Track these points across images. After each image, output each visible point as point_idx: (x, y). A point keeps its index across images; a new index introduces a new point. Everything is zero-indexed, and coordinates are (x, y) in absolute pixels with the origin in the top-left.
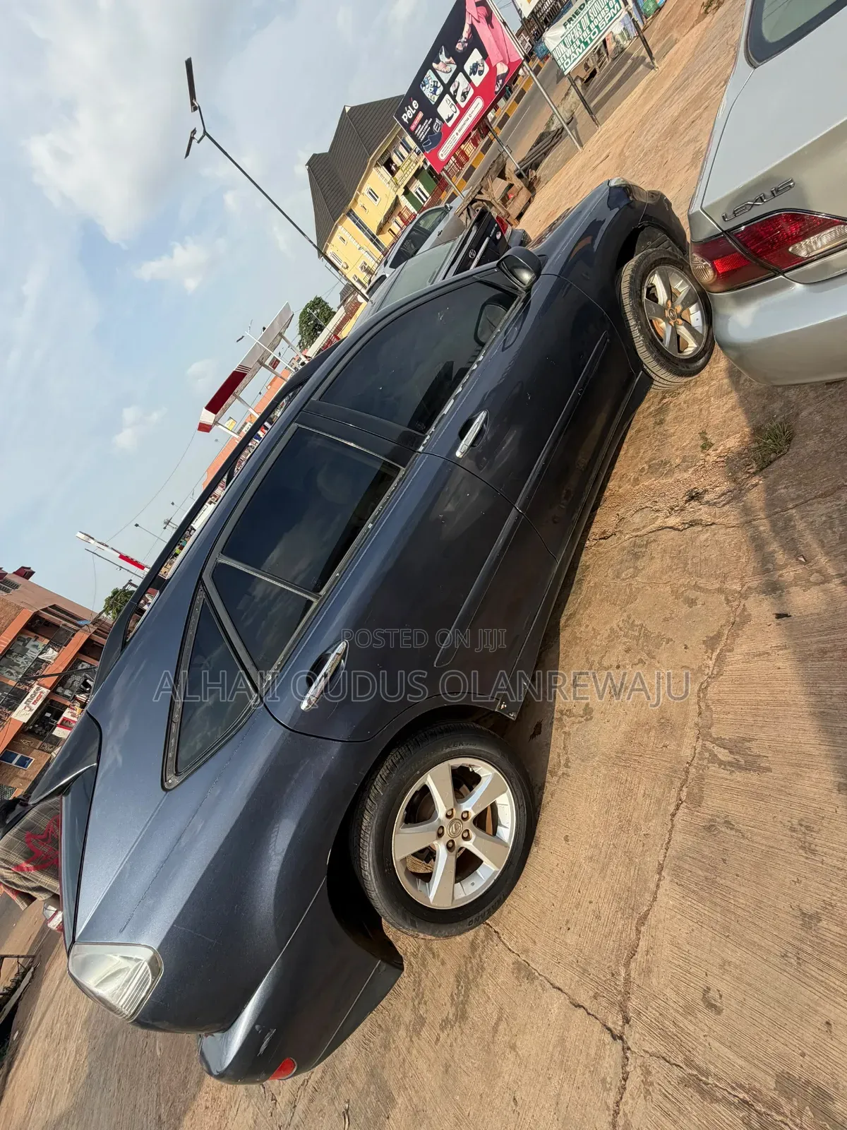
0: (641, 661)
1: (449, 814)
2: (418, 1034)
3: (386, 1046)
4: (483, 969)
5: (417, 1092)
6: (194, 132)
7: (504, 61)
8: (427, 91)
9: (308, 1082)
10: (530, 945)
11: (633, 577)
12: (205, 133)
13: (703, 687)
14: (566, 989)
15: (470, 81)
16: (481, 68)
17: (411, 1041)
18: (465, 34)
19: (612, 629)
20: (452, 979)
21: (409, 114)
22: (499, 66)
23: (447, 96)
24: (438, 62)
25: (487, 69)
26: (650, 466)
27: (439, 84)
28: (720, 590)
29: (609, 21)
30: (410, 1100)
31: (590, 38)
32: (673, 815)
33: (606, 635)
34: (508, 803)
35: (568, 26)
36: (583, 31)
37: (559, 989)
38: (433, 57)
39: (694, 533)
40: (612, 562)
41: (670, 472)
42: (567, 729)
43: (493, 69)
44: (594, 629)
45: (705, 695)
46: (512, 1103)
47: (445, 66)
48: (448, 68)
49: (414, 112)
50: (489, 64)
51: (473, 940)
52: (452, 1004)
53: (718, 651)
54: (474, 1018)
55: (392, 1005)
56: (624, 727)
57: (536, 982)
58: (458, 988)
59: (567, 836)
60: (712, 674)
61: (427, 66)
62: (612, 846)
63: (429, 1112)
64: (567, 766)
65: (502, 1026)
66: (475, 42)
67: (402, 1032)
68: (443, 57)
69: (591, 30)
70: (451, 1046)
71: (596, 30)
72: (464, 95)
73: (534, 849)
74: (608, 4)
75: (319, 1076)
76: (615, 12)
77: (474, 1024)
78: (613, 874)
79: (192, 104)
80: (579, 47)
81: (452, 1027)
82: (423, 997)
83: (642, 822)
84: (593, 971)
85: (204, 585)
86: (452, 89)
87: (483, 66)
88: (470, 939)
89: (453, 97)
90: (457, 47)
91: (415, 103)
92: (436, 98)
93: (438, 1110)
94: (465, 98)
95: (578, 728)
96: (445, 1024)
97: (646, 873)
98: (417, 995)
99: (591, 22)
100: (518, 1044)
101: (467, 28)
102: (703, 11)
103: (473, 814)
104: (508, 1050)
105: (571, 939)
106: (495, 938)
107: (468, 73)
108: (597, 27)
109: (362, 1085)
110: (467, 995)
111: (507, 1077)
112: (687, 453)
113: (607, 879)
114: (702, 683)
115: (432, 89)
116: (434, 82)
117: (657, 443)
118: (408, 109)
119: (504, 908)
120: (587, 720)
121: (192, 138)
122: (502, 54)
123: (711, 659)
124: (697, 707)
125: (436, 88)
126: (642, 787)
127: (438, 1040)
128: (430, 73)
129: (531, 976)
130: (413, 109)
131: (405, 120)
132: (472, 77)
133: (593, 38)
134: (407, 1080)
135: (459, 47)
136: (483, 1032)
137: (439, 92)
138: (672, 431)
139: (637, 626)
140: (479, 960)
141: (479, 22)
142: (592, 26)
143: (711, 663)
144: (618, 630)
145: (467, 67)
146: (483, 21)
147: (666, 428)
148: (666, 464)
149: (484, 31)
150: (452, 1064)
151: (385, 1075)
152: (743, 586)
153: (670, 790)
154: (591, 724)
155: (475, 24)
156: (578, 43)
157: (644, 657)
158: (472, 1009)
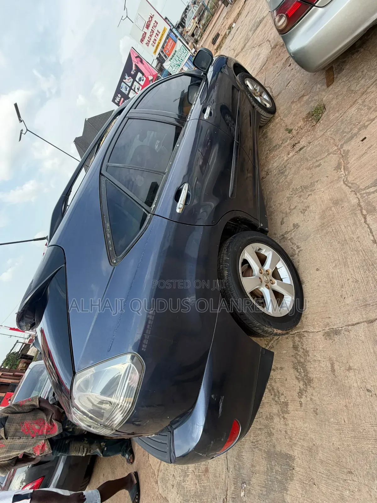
0: (309, 195)
1: (261, 272)
2: (287, 412)
3: (270, 434)
4: (307, 352)
5: (304, 440)
6: (22, 130)
7: (151, 75)
8: (123, 90)
9: (226, 499)
10: (327, 320)
11: (286, 178)
12: (27, 130)
13: (345, 181)
14: (361, 320)
15: (139, 84)
16: (143, 79)
17: (284, 418)
18: (134, 68)
19: (287, 198)
20: (292, 371)
21: (117, 100)
22: (149, 77)
23: (132, 91)
24: (125, 79)
25: (145, 79)
26: (270, 151)
27: (127, 87)
28: (329, 154)
29: (185, 57)
30: (302, 446)
31: (180, 63)
32: (365, 222)
33: (286, 201)
34: (283, 266)
35: (171, 61)
36: (177, 61)
37: (358, 323)
38: (123, 78)
39: (304, 150)
40: (273, 181)
41: (280, 146)
42: (289, 238)
43: (147, 78)
44: (278, 204)
45: (348, 182)
46: (368, 393)
47: (128, 80)
48: (130, 81)
49: (119, 99)
50: (145, 77)
51: (293, 346)
52: (299, 382)
53: (343, 167)
54: (317, 376)
55: (262, 413)
56: (317, 217)
57: (342, 332)
58: (298, 372)
59: (317, 269)
60: (346, 175)
61: (121, 81)
62: (343, 254)
63: (318, 443)
64: (298, 247)
65: (336, 367)
66: (138, 70)
67: (276, 419)
68: (127, 77)
69: (179, 61)
70: (311, 399)
71: (181, 60)
72: (138, 89)
74: (183, 52)
75: (233, 488)
76: (187, 54)
77: (319, 380)
78: (352, 263)
79: (20, 120)
80: (177, 67)
81: (306, 391)
82: (279, 393)
83: (352, 236)
84: (371, 302)
85: (103, 175)
86: (133, 88)
87: (143, 78)
88: (292, 346)
89: (134, 91)
90: (131, 73)
91: (119, 95)
92: (127, 92)
93: (324, 436)
94: (139, 90)
95: (295, 234)
96: (301, 393)
97: (369, 249)
98: (275, 395)
99: (179, 58)
100: (351, 365)
101: (134, 66)
102: (216, 51)
103: (271, 271)
104: (347, 372)
105: (349, 301)
106: (306, 334)
107: (138, 81)
108: (182, 59)
109: (266, 468)
110: (305, 370)
111: (355, 385)
112: (283, 138)
113: (350, 266)
114: (344, 180)
115: (125, 89)
116: (125, 86)
117: (269, 143)
118: (117, 98)
119: (303, 319)
120: (297, 228)
121: (21, 133)
122: (150, 73)
123: (342, 171)
124: (347, 187)
125: (126, 88)
126: (343, 227)
127: (301, 404)
128: (123, 83)
129: (337, 332)
130: (119, 97)
131: (117, 102)
132: (140, 82)
133: (181, 63)
134: (294, 439)
135: (132, 73)
136: (327, 377)
137: (128, 89)
138: (273, 136)
139: (299, 188)
140: (302, 350)
141: (138, 63)
142: (180, 59)
143: (343, 172)
144: (291, 195)
145: (137, 79)
146: (140, 63)
147: (269, 137)
148: (276, 146)
149: (140, 66)
150: (318, 407)
151: (278, 449)
152: (338, 146)
153: (357, 217)
154: (299, 228)
155: (137, 64)
156: (176, 65)
157: (309, 193)
158: (312, 374)
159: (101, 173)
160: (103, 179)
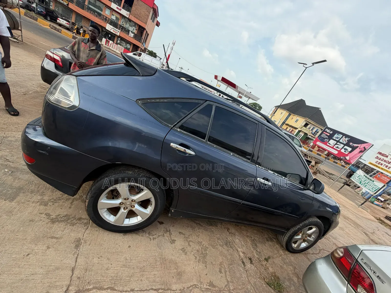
0: (196, 257)
1: (133, 201)
2: (41, 204)
3: (32, 192)
4: (73, 225)
5: (19, 210)
6: (306, 64)
7: (350, 158)
8: (336, 136)
9: (8, 161)
10: (88, 243)
11: (220, 245)
12: (306, 68)
13: (197, 286)
14: (77, 264)
15: (342, 148)
16: (346, 151)
17: (38, 202)
18: (355, 145)
19: (201, 242)
20: (65, 213)
21: (328, 131)
22: (348, 157)
23: (336, 142)
24: (345, 138)
25: (347, 153)
26: (253, 240)
27: (339, 139)
28: (228, 282)
29: (369, 189)
30: (15, 208)
31: (362, 184)
32: (152, 289)
33: (199, 240)
34: (138, 221)
35: (364, 177)
36: (364, 181)
37: (76, 261)
38: (346, 136)
39: (241, 265)
40: (221, 235)
41: (254, 249)
42: (165, 235)
43: (347, 155)
44: (199, 235)
45: (194, 288)
46: (27, 254)
47: (344, 140)
48: (344, 141)
49: (329, 132)
50: (348, 154)
51: (82, 218)
52: (56, 216)
53: (210, 288)
54: (54, 227)
55: (48, 190)
56: (173, 258)
57: (75, 250)
58: (63, 217)
59: (130, 247)
60: (202, 288)
61: (343, 134)
62: (133, 266)
63: (12, 217)
64: (154, 239)
65: (54, 240)
66: (354, 148)
67: (39, 197)
68: (347, 139)
69: (365, 184)
70: (41, 220)
71: (365, 185)
72: (337, 147)
73: (122, 234)
74: (373, 188)
75: (12, 166)
76: (372, 191)
77: (51, 228)
78: (124, 270)
79: (314, 63)
80: (359, 181)
81: (48, 218)
82: (55, 203)
83: (145, 277)
84: (87, 273)
85: (205, 102)
86: (338, 143)
87: (347, 152)
88: (82, 217)
89: (336, 144)
90: (351, 143)
91: (331, 132)
92: (335, 139)
93: (15, 222)
94: (337, 148)
95: (166, 239)
96: (48, 215)
97: (129, 285)
98: (55, 200)
99: (367, 183)
100: (50, 249)
101: (357, 145)
102: (378, 218)
103: (134, 209)
104: (47, 245)
105: (96, 260)
106: (86, 227)
107: (344, 148)
108: (366, 186)
109: (14, 185)
110: (61, 221)
111: (36, 248)
112: (262, 253)
113: (121, 269)
114: (197, 285)
115: (337, 137)
116: (339, 137)
117: (261, 241)
118: (329, 130)
119: (98, 228)
120: (171, 242)
121: (304, 64)
122: (352, 157)
123: (206, 286)
124: (190, 286)
125: (338, 138)
126: (156, 273)
127: (41, 214)
128: (342, 136)
129: (77, 247)
130: (330, 132)
131: (326, 130)
132: (343, 149)
133: (363, 185)
134: (22, 205)
135: (351, 144)
136: (50, 232)
137: (337, 139)
138: (266, 245)
139: (206, 252)
140: (76, 223)
141: (360, 149)
142: (366, 184)
143: (205, 286)
144: (202, 245)
145: (346, 147)
146: (360, 150)
147: (267, 242)
148: (256, 246)
149: (357, 151)
150: (34, 223)
151: (21, 195)
152: (232, 290)
153: (160, 285)
154: (169, 244)
155: (359, 148)
156: (360, 180)
157: (198, 258)
158: (57, 225)
159: (207, 101)
160: (201, 102)
